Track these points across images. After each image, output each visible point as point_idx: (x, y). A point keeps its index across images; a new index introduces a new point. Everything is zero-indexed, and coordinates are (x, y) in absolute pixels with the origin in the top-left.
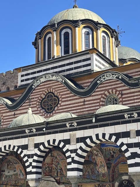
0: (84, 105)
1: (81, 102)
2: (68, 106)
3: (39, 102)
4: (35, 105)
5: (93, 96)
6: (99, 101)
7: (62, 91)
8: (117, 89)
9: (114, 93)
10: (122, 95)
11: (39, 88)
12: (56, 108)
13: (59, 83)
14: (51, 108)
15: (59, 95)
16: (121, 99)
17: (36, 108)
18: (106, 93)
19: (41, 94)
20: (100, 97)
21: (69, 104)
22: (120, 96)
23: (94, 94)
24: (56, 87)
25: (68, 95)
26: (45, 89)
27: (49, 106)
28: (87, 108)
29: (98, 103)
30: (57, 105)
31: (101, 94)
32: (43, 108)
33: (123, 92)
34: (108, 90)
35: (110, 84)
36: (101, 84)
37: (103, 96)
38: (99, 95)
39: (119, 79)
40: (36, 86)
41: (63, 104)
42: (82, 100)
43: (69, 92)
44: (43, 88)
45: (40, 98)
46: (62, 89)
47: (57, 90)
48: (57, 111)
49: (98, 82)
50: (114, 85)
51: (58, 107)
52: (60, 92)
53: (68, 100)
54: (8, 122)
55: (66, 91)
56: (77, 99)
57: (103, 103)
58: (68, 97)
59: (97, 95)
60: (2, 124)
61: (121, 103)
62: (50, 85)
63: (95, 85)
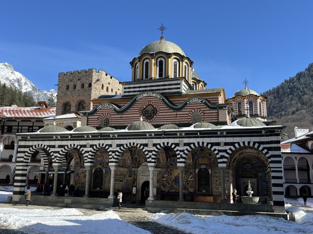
0: (176, 117)
1: (174, 115)
2: (164, 116)
3: (141, 111)
4: (138, 113)
5: (183, 112)
6: (187, 115)
7: (160, 105)
8: (201, 109)
9: (198, 111)
10: (204, 114)
11: (142, 100)
12: (155, 117)
13: (158, 99)
14: (151, 116)
15: (157, 108)
16: (203, 116)
17: (139, 115)
18: (193, 111)
19: (142, 105)
20: (188, 113)
21: (165, 115)
22: (202, 114)
23: (184, 110)
24: (155, 101)
26: (146, 102)
27: (149, 114)
28: (179, 119)
29: (186, 117)
30: (155, 115)
32: (144, 115)
33: (205, 112)
34: (194, 109)
35: (196, 105)
36: (189, 104)
37: (191, 112)
38: (188, 111)
39: (203, 103)
40: (139, 99)
41: (160, 114)
42: (175, 113)
43: (165, 106)
45: (142, 108)
46: (160, 104)
47: (156, 104)
48: (155, 119)
49: (188, 102)
50: (199, 106)
51: (156, 116)
52: (159, 106)
53: (164, 112)
54: (116, 123)
55: (163, 105)
56: (171, 112)
57: (190, 117)
58: (164, 110)
59: (186, 111)
60: (111, 123)
61: (203, 119)
62: (150, 100)
63: (185, 105)
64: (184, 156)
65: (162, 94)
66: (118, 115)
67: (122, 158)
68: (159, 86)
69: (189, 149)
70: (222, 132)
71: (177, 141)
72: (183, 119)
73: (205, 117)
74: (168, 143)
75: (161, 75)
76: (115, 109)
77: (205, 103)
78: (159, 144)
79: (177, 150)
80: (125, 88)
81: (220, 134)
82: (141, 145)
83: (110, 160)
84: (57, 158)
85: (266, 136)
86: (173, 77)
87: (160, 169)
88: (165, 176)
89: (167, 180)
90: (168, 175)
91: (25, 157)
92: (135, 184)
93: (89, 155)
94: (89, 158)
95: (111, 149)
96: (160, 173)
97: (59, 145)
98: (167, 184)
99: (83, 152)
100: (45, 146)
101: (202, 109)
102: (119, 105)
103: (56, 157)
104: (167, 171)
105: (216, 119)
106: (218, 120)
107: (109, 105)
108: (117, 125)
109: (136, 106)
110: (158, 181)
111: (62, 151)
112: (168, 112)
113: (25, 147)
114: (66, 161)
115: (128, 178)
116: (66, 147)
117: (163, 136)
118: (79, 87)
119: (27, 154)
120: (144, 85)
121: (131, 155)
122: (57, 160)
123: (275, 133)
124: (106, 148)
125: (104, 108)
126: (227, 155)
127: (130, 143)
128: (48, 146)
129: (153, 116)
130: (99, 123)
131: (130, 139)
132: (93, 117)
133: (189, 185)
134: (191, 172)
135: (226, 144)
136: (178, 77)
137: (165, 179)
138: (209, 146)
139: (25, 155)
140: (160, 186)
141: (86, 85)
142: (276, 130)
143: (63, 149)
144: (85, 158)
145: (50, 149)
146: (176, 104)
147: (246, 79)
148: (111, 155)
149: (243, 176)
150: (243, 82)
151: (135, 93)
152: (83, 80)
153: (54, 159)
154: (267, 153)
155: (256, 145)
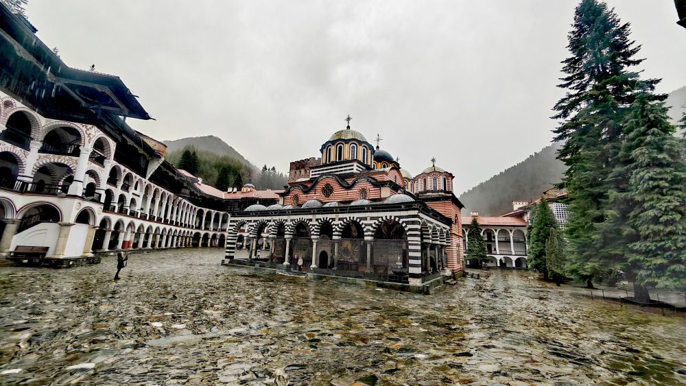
0: (347, 195)
1: (346, 193)
2: (337, 195)
3: (321, 190)
6: (355, 193)
10: (370, 191)
11: (322, 181)
12: (331, 195)
13: (334, 180)
17: (320, 194)
18: (361, 189)
19: (323, 185)
21: (339, 194)
22: (368, 191)
23: (353, 189)
24: (331, 182)
27: (327, 193)
30: (332, 193)
31: (357, 189)
32: (323, 194)
33: (370, 189)
34: (361, 187)
35: (363, 184)
37: (359, 190)
39: (368, 181)
41: (335, 193)
42: (347, 191)
44: (324, 182)
48: (332, 197)
49: (357, 182)
50: (365, 184)
51: (333, 195)
52: (334, 185)
53: (338, 191)
54: (303, 201)
55: (338, 185)
56: (343, 191)
57: (359, 195)
58: (338, 189)
59: (355, 190)
60: (300, 201)
61: (368, 196)
62: (328, 180)
63: (354, 183)
64: (338, 229)
65: (339, 175)
66: (305, 194)
68: (338, 168)
69: (342, 223)
70: (368, 208)
71: (333, 216)
72: (352, 196)
73: (370, 194)
74: (327, 218)
75: (340, 158)
76: (302, 190)
77: (370, 182)
78: (320, 219)
79: (334, 225)
80: (312, 172)
82: (308, 220)
83: (286, 233)
85: (405, 210)
86: (350, 160)
91: (234, 229)
95: (286, 223)
97: (254, 220)
99: (268, 226)
100: (246, 221)
101: (368, 187)
102: (308, 186)
106: (380, 196)
107: (299, 187)
109: (318, 187)
110: (331, 251)
112: (341, 191)
113: (234, 221)
116: (258, 222)
117: (323, 212)
118: (303, 173)
119: (235, 227)
120: (326, 168)
123: (413, 207)
124: (284, 223)
125: (295, 189)
126: (372, 229)
127: (300, 218)
128: (248, 221)
131: (300, 215)
135: (372, 218)
136: (355, 159)
138: (358, 221)
140: (332, 255)
143: (256, 223)
144: (270, 231)
145: (248, 224)
146: (349, 184)
147: (434, 158)
148: (286, 228)
151: (319, 176)
153: (250, 231)
154: (406, 226)
155: (397, 219)
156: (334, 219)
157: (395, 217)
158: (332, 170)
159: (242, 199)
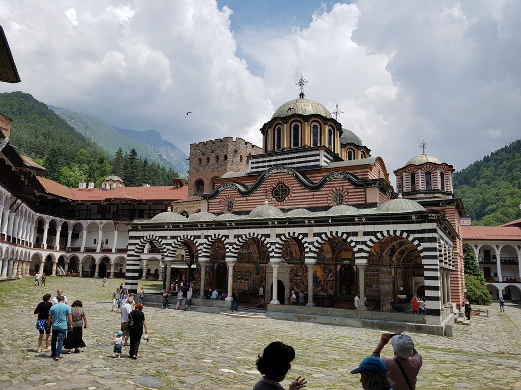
0: (313, 198)
1: (310, 195)
2: (298, 198)
3: (270, 191)
4: (267, 194)
5: (322, 191)
6: (327, 196)
9: (341, 190)
10: (348, 193)
11: (271, 178)
12: (287, 198)
13: (290, 176)
14: (282, 198)
15: (290, 187)
16: (347, 197)
17: (268, 196)
18: (334, 189)
19: (272, 184)
20: (328, 192)
21: (299, 196)
22: (346, 193)
23: (323, 189)
24: (287, 179)
25: (299, 188)
26: (276, 180)
27: (280, 195)
28: (316, 201)
29: (326, 197)
30: (287, 196)
31: (329, 190)
32: (274, 197)
33: (349, 191)
34: (335, 187)
35: (338, 182)
36: (329, 181)
37: (331, 192)
38: (328, 190)
39: (346, 179)
40: (268, 176)
41: (293, 195)
42: (312, 193)
43: (299, 185)
44: (274, 179)
45: (271, 187)
46: (293, 182)
47: (288, 182)
48: (288, 201)
49: (327, 179)
50: (341, 183)
51: (289, 198)
52: (291, 184)
53: (297, 193)
54: (241, 207)
55: (296, 184)
56: (306, 192)
57: (331, 198)
58: (298, 190)
59: (326, 191)
60: (235, 207)
61: (346, 200)
62: (281, 177)
63: (324, 182)
64: (313, 249)
65: (296, 169)
66: (243, 197)
67: (248, 251)
68: (294, 158)
69: (320, 240)
70: (360, 219)
71: (305, 230)
72: (321, 201)
73: (349, 197)
74: (294, 233)
75: (296, 144)
76: (239, 190)
77: (349, 180)
78: (284, 235)
79: (306, 242)
80: (252, 163)
81: (358, 221)
82: (262, 235)
83: (227, 254)
84: (170, 251)
85: (418, 222)
86: (312, 146)
87: (293, 265)
88: (299, 274)
89: (301, 279)
90: (303, 273)
91: (136, 250)
92: (264, 283)
93: (204, 248)
94: (203, 252)
95: (227, 241)
96: (293, 270)
97: (171, 236)
98: (301, 284)
99: (197, 244)
100: (156, 236)
101: (345, 187)
102: (246, 184)
103: (168, 250)
104: (301, 267)
105: (363, 199)
106: (366, 201)
107: (232, 185)
108: (242, 210)
109: (264, 186)
110: (290, 280)
111: (174, 242)
112: (303, 192)
113: (135, 238)
114: (188, 254)
115: (255, 276)
116: (179, 238)
117: (287, 224)
118: (212, 160)
119: (137, 246)
120: (275, 158)
121: (258, 247)
122: (169, 253)
123: (430, 218)
124: (223, 239)
125: (226, 189)
126: (367, 249)
127: (250, 234)
128: (160, 237)
129: (285, 197)
130: (221, 208)
131: (250, 228)
132: (215, 200)
133: (329, 285)
134: (330, 268)
135: (366, 234)
136: (319, 145)
137: (299, 278)
138: (345, 236)
139: (136, 248)
140: (293, 286)
141: (222, 158)
142: (430, 215)
143: (175, 241)
144: (199, 252)
145: (161, 241)
146: (315, 182)
147: (423, 141)
148: (228, 248)
149: (416, 273)
150: (420, 146)
151: (265, 169)
152: (217, 152)
153: (166, 252)
154: (419, 245)
155: (405, 235)
156: (305, 235)
157: (402, 232)
158: (285, 162)
159: (107, 200)
